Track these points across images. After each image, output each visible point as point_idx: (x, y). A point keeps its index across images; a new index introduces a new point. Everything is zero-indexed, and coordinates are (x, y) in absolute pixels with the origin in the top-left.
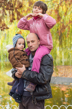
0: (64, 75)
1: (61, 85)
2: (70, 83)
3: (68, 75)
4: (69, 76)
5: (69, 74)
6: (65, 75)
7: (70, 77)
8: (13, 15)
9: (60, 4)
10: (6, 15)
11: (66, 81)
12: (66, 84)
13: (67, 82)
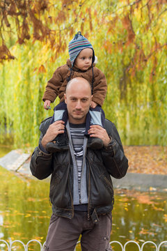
0: (136, 169)
1: (128, 190)
2: (149, 188)
3: (144, 169)
4: (145, 172)
5: (145, 165)
6: (138, 168)
7: (149, 173)
8: (25, 26)
9: (136, 6)
10: (9, 26)
11: (140, 182)
12: (139, 188)
13: (141, 185)
